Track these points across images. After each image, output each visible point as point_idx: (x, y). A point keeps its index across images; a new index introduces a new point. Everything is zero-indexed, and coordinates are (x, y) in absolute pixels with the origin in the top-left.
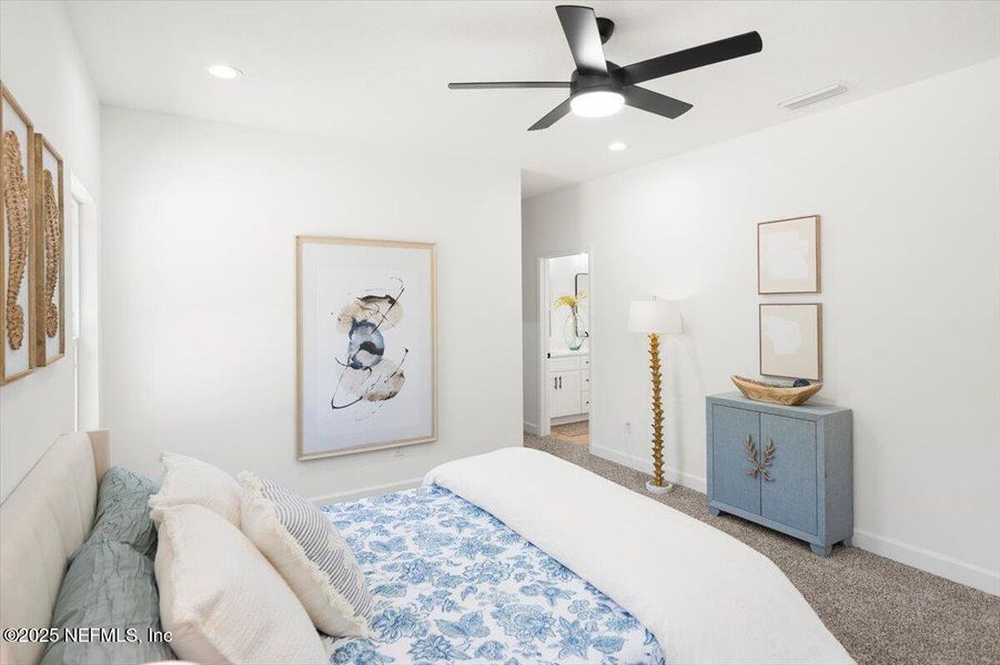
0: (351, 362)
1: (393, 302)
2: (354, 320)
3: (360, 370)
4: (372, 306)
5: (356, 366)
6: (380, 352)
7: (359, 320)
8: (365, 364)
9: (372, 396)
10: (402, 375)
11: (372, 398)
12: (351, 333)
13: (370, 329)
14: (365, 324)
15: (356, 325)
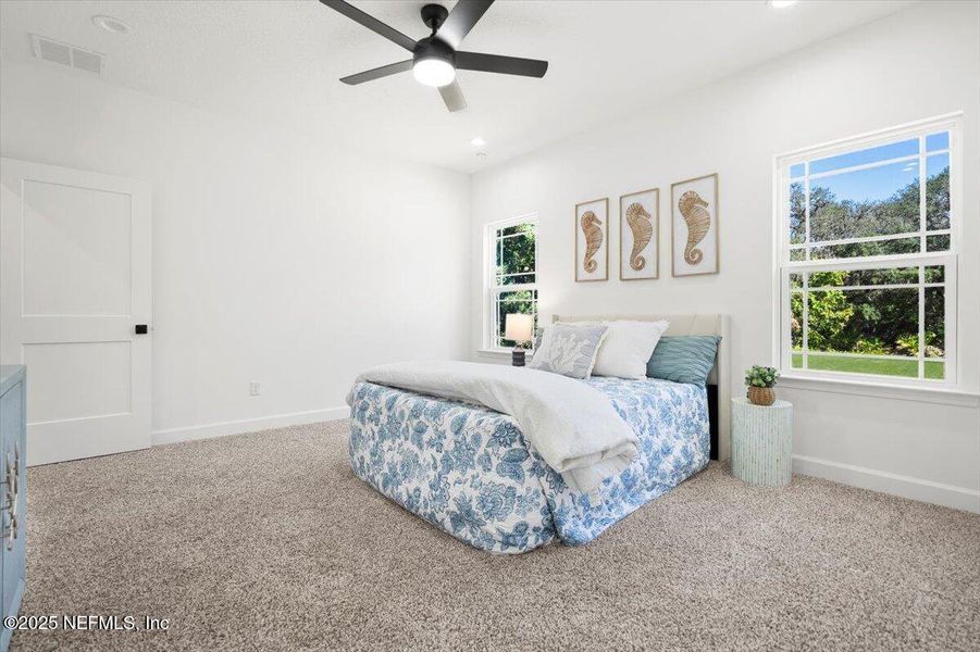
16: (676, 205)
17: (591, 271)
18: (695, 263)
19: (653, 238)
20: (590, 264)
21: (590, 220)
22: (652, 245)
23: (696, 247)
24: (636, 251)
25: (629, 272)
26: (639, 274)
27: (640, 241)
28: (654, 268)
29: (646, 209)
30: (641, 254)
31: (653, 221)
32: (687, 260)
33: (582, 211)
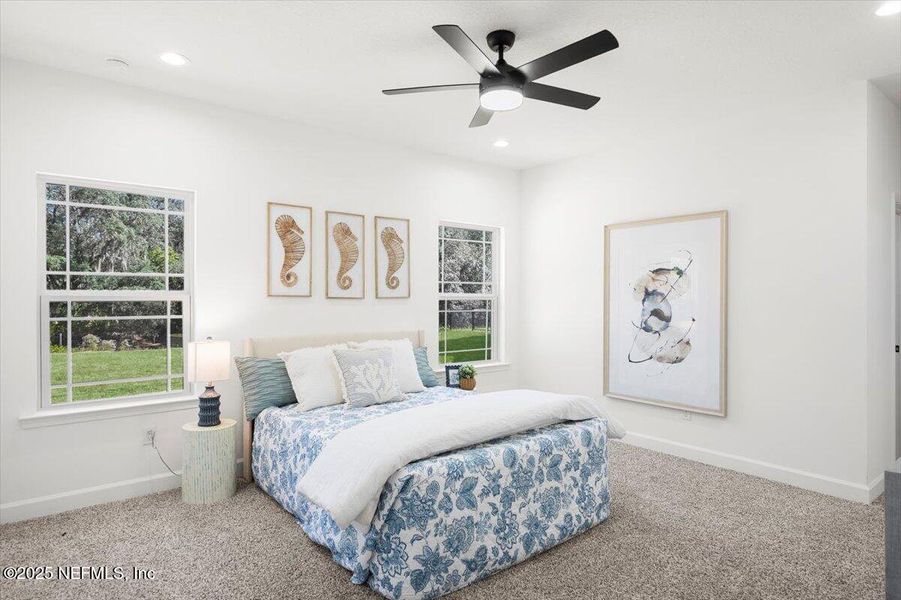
0: (644, 325)
1: (680, 273)
2: (646, 290)
3: (651, 334)
4: (662, 277)
5: (647, 329)
6: (668, 320)
7: (650, 290)
8: (655, 328)
9: (661, 357)
10: (688, 343)
11: (660, 359)
12: (644, 300)
13: (659, 298)
14: (654, 293)
15: (648, 294)
16: (379, 235)
17: (289, 285)
18: (394, 288)
19: (359, 261)
20: (288, 277)
21: (287, 227)
22: (357, 267)
23: (395, 275)
24: (343, 270)
25: (335, 291)
26: (345, 293)
27: (347, 261)
28: (360, 288)
29: (352, 230)
30: (348, 274)
31: (359, 244)
32: (388, 284)
33: (277, 213)
